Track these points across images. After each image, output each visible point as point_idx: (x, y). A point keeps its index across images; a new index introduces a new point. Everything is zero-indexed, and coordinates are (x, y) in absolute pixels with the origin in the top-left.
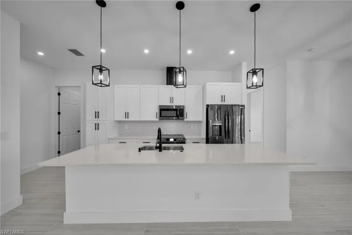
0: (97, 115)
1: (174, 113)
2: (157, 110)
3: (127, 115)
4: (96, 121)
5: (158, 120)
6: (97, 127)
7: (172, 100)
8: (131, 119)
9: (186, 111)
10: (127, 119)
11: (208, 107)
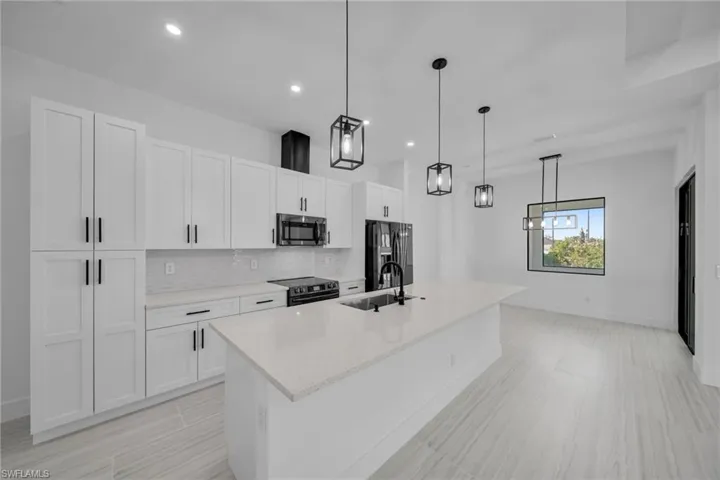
0: (93, 230)
1: (308, 234)
2: (274, 224)
3: (191, 234)
5: (274, 246)
6: (93, 273)
7: (303, 203)
8: (204, 244)
9: (328, 229)
10: (193, 246)
11: (369, 224)
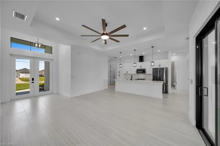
0: (119, 72)
1: (142, 71)
2: (136, 71)
3: (127, 72)
5: (136, 73)
6: (119, 75)
7: (141, 67)
8: (128, 73)
9: (146, 70)
11: (153, 69)
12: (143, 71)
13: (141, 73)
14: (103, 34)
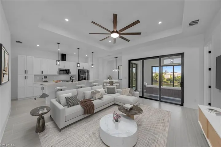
0: (26, 72)
2: (58, 70)
3: (42, 72)
4: (25, 75)
5: (58, 74)
6: (26, 78)
7: (64, 66)
9: (70, 71)
10: (42, 74)
11: (79, 70)
12: (67, 72)
13: (64, 73)
14: (113, 32)
